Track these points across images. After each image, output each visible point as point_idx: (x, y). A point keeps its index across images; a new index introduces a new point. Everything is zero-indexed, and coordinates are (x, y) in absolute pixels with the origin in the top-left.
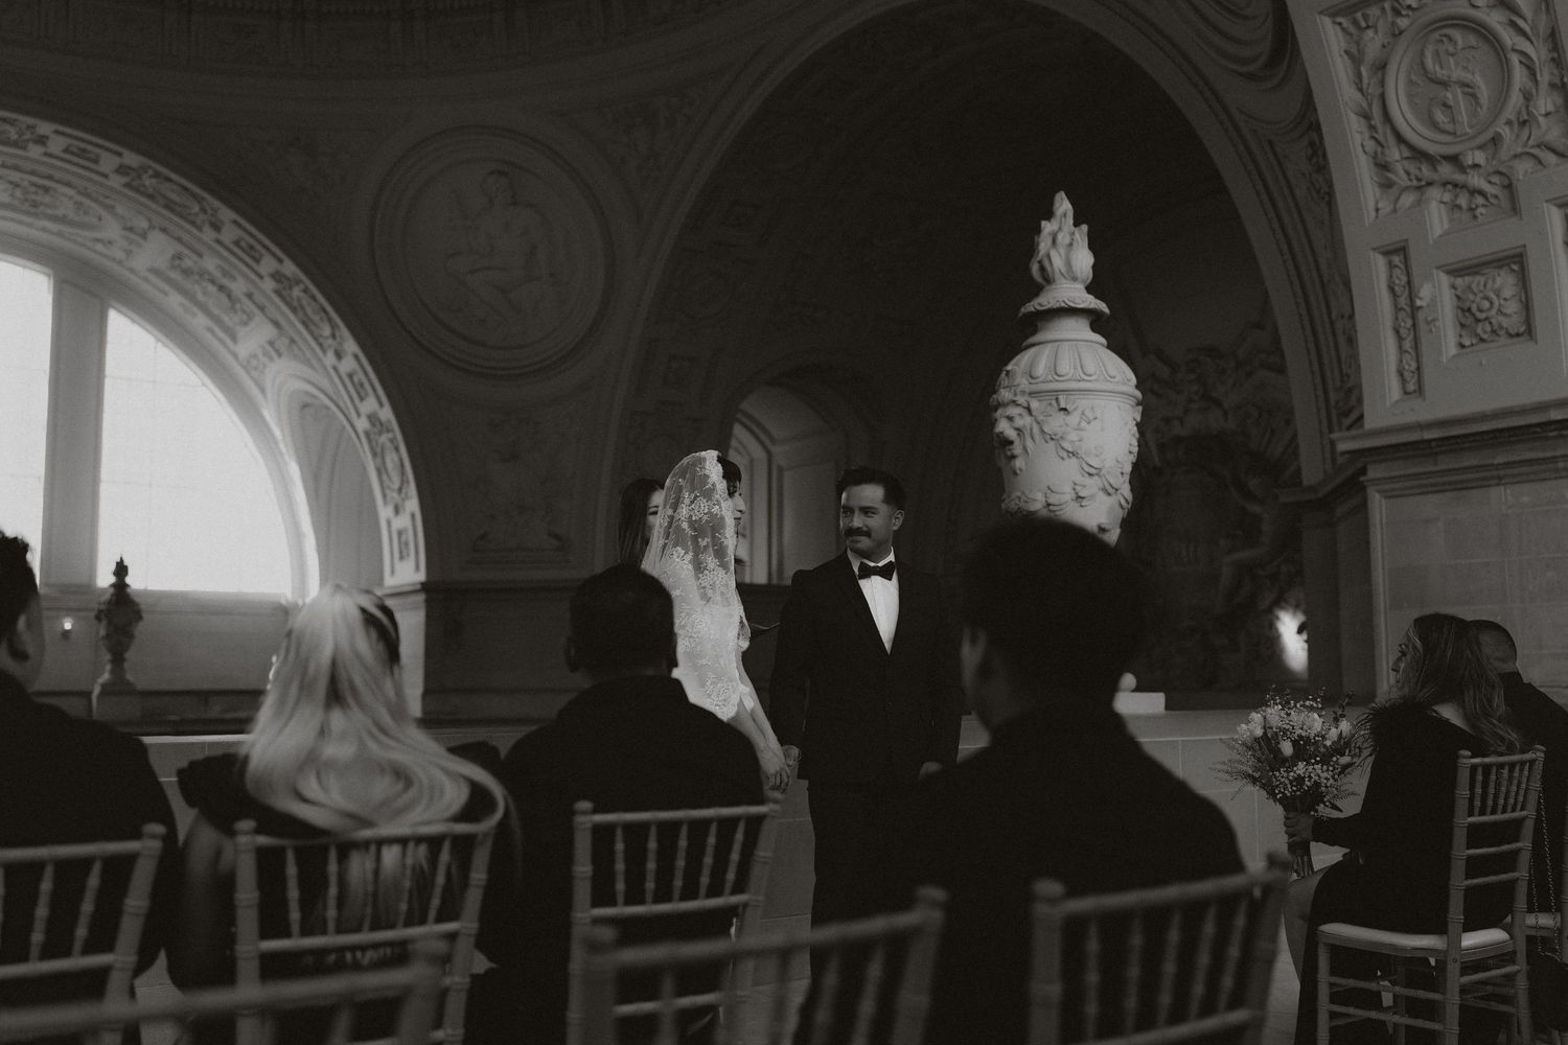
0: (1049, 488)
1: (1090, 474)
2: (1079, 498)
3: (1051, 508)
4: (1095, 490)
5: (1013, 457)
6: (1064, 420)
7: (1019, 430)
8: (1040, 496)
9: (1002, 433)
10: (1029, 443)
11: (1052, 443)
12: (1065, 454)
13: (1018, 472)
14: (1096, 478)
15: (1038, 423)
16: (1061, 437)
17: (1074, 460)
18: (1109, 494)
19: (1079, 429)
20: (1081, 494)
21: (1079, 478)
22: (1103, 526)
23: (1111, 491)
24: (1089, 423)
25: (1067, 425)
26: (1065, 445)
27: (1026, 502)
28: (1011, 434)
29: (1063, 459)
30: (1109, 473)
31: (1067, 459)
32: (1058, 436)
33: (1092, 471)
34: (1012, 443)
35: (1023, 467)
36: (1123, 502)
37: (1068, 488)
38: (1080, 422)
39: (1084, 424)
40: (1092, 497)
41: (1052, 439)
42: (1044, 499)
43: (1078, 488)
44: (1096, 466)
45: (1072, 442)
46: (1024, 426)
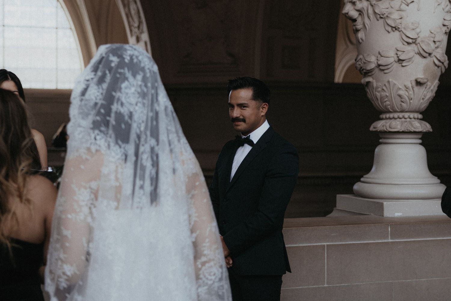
0: (379, 53)
1: (408, 43)
2: (400, 61)
3: (382, 68)
4: (412, 54)
5: (357, 31)
6: (389, 4)
7: (360, 12)
8: (373, 59)
9: (347, 13)
10: (367, 21)
11: (381, 21)
12: (390, 29)
13: (361, 41)
14: (414, 45)
15: (372, 6)
16: (387, 16)
17: (397, 33)
18: (425, 57)
19: (400, 10)
20: (401, 58)
21: (400, 46)
22: (419, 80)
23: (425, 54)
24: (408, 5)
25: (392, 7)
26: (389, 22)
27: (365, 63)
28: (354, 14)
29: (389, 32)
30: (423, 41)
31: (392, 33)
32: (385, 16)
33: (410, 41)
34: (355, 20)
35: (364, 38)
36: (437, 62)
37: (392, 54)
38: (401, 5)
39: (404, 7)
40: (410, 59)
41: (381, 18)
42: (376, 62)
43: (399, 53)
44: (411, 37)
45: (394, 20)
46: (363, 8)
